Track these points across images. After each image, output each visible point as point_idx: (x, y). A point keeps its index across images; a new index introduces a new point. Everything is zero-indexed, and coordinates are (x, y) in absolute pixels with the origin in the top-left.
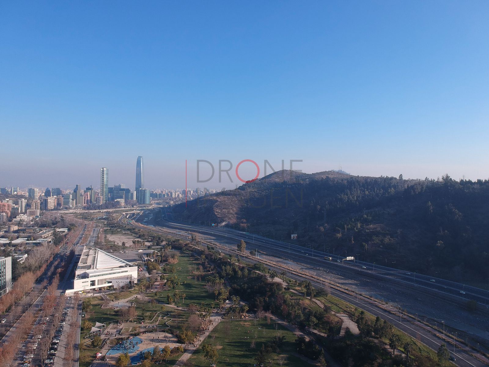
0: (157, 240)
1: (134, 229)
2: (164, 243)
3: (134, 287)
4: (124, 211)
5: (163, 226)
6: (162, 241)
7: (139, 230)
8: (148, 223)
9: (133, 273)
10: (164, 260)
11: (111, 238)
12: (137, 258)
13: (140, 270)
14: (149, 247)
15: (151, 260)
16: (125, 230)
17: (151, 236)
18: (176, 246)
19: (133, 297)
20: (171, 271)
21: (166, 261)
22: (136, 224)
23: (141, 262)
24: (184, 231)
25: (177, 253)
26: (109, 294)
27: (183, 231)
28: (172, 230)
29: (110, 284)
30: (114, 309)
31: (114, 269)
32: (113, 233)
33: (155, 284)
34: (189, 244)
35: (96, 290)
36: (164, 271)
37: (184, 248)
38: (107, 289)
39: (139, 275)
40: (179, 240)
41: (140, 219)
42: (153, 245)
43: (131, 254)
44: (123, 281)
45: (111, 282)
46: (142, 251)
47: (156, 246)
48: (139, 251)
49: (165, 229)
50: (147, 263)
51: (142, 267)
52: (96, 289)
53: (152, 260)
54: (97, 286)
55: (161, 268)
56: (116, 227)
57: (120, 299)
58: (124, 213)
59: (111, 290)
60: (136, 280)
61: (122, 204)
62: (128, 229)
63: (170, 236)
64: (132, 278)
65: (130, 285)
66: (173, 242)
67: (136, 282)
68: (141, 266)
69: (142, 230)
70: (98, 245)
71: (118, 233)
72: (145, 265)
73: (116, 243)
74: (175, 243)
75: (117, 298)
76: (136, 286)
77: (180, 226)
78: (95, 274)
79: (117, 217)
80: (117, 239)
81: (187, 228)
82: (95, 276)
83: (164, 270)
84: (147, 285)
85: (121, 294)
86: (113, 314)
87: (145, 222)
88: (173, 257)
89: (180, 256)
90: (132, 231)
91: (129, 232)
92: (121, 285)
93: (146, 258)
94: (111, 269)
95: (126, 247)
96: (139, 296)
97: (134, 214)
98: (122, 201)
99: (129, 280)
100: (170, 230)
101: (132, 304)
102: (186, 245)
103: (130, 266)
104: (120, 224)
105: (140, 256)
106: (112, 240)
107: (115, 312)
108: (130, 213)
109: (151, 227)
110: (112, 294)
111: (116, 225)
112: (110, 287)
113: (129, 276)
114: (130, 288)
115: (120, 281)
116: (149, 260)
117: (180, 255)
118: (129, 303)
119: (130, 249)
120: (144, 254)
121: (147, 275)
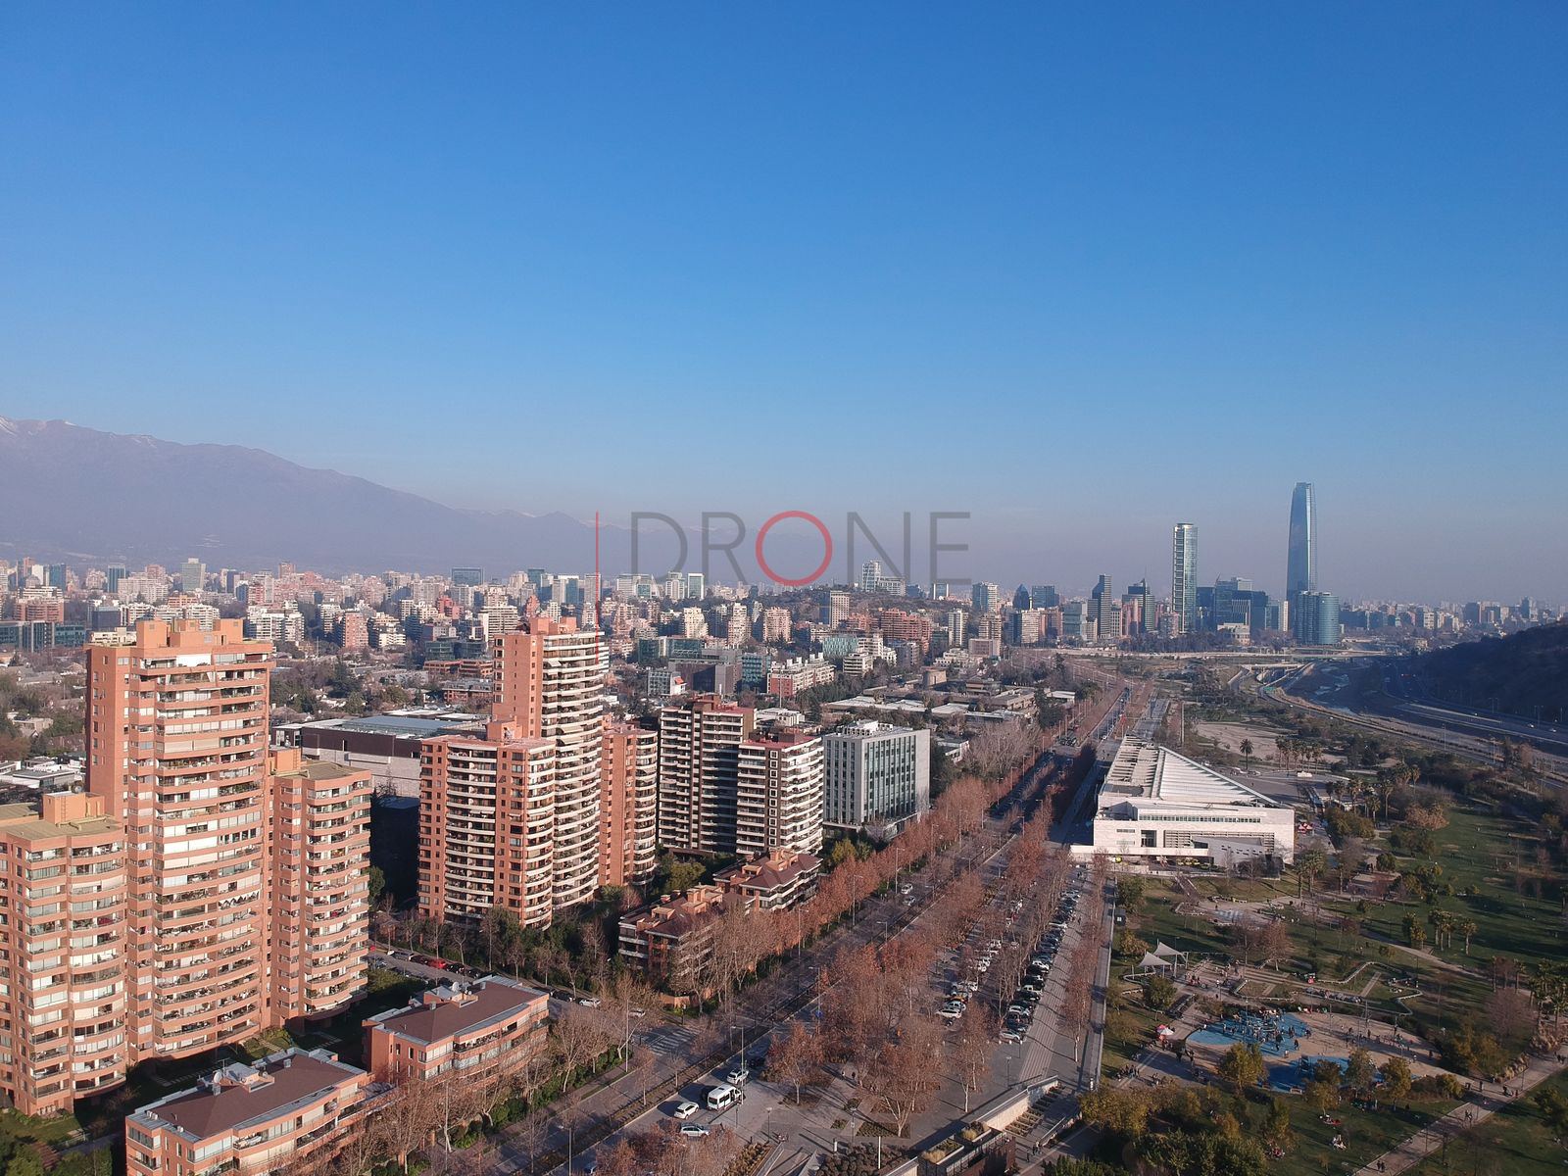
0: (1367, 752)
1: (1281, 712)
2: (1390, 763)
3: (1284, 873)
4: (1246, 661)
5: (1387, 712)
6: (1384, 756)
7: (1299, 716)
8: (1331, 700)
9: (1281, 829)
10: (1391, 812)
11: (1205, 730)
12: (1293, 792)
13: (1301, 827)
14: (1335, 769)
15: (1343, 807)
16: (1250, 712)
17: (1341, 739)
18: (1436, 772)
19: (1281, 901)
20: (1420, 849)
21: (1401, 816)
22: (1291, 698)
23: (1308, 806)
24: (1470, 737)
25: (1444, 795)
26: (1200, 879)
27: (1466, 736)
28: (1423, 729)
29: (1202, 852)
30: (1216, 921)
31: (1214, 806)
32: (1210, 717)
33: (1356, 878)
34: (1490, 774)
35: (1159, 862)
36: (1393, 846)
37: (1473, 786)
38: (1193, 866)
39: (1297, 844)
40: (1449, 757)
41: (1302, 687)
42: (1352, 765)
44: (1245, 847)
45: (1204, 846)
46: (1310, 775)
47: (1360, 768)
48: (1299, 775)
49: (1394, 724)
50: (1330, 812)
51: (1308, 823)
52: (1158, 859)
53: (1348, 808)
54: (1159, 851)
55: (1381, 835)
56: (1219, 701)
57: (1234, 900)
58: (1249, 667)
59: (1207, 870)
60: (1289, 855)
61: (1240, 640)
62: (1263, 712)
63: (1415, 745)
64: (1276, 846)
65: (1265, 866)
66: (1426, 762)
67: (1288, 860)
68: (1305, 818)
69: (1308, 716)
70: (1163, 738)
71: (1226, 718)
72: (1321, 817)
73: (1221, 746)
74: (1436, 765)
75: (1223, 893)
76: (1289, 872)
77: (1455, 717)
78: (1154, 812)
79: (1227, 676)
80: (1227, 735)
81: (1482, 727)
82: (1155, 818)
83: (1394, 841)
84: (1327, 875)
85: (1237, 884)
86: (1211, 934)
87: (1321, 698)
88: (1427, 804)
89: (1453, 810)
90: (1274, 715)
91: (1265, 720)
92: (1238, 859)
93: (1324, 798)
94: (1205, 805)
95: (1255, 761)
96: (1297, 902)
97: (1280, 672)
98: (1242, 631)
99: (1264, 850)
100: (1415, 728)
101: (1274, 921)
102: (1481, 776)
103: (1268, 806)
104: (1233, 694)
105: (1305, 788)
106: (1208, 736)
107: (1218, 929)
108: (1267, 669)
109: (1345, 713)
110: (1208, 879)
111: (1220, 695)
112: (1201, 859)
113: (1266, 838)
114: (1266, 874)
115: (1235, 846)
116: (1338, 805)
117: (1454, 805)
118: (1263, 916)
119: (1269, 767)
120: (1318, 785)
121: (1331, 850)
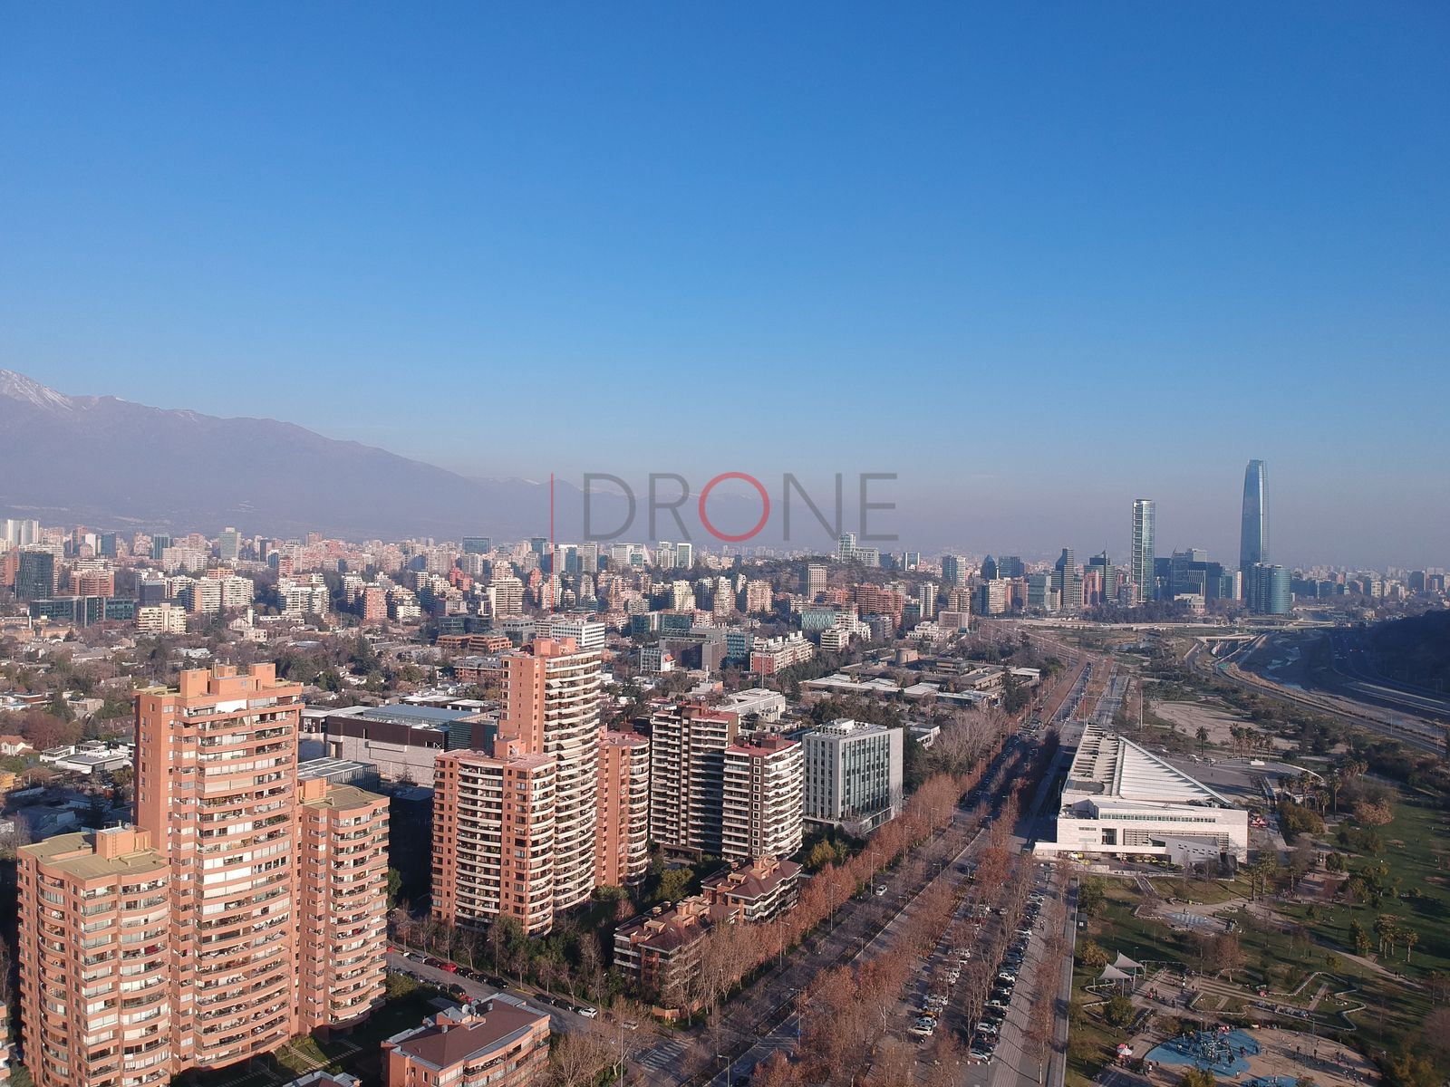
0: (1315, 737)
1: (1235, 691)
2: (1340, 749)
3: (1238, 873)
4: (1202, 632)
5: (1336, 690)
6: (1333, 742)
7: (1253, 697)
8: (1283, 676)
9: (1235, 829)
10: (1341, 804)
11: (1163, 710)
12: (1246, 784)
13: (1254, 822)
14: (1288, 756)
15: (1294, 800)
16: (1205, 690)
17: (1292, 721)
18: (1385, 763)
19: (1233, 904)
20: (1367, 847)
21: (1350, 809)
22: (1244, 675)
23: (1261, 798)
24: (1414, 717)
25: (1391, 790)
26: (1158, 879)
27: (1410, 716)
28: (1370, 709)
29: (1160, 850)
30: (1173, 926)
31: (1172, 805)
32: (1168, 696)
33: (1307, 877)
34: (1433, 763)
35: (1119, 859)
36: (1341, 843)
37: (1417, 776)
38: (1151, 863)
39: (1251, 840)
40: (1395, 746)
41: (1255, 661)
42: (1303, 751)
43: (1227, 767)
44: (1200, 847)
45: (1162, 844)
46: (1262, 763)
47: (1310, 755)
48: (1253, 763)
49: (1344, 704)
50: (1281, 805)
51: (1261, 817)
52: (1118, 856)
53: (1299, 800)
54: (1120, 848)
55: (1331, 829)
56: (1177, 678)
57: (1191, 902)
58: (1204, 639)
59: (1164, 869)
60: (1242, 854)
61: (1195, 610)
62: (1217, 691)
63: (1362, 730)
64: (1230, 845)
65: (1221, 865)
66: (1373, 750)
67: (1242, 858)
68: (1258, 812)
69: (1261, 696)
70: (1125, 727)
71: (1183, 697)
72: (1273, 809)
73: (1177, 729)
74: (1383, 754)
75: (1180, 896)
76: (1243, 872)
77: (1402, 697)
78: (1114, 811)
79: (1182, 650)
80: (1184, 717)
81: (1426, 708)
82: (1115, 817)
83: (1342, 838)
84: (1278, 875)
85: (1194, 885)
86: (1168, 940)
87: (1273, 673)
88: (1374, 799)
89: (1399, 801)
90: (1229, 696)
91: (1218, 699)
92: (1195, 858)
93: (1276, 790)
94: (1163, 805)
95: (1211, 746)
96: (1252, 907)
97: (1234, 644)
98: (1197, 601)
99: (1218, 850)
100: (1363, 707)
101: (1228, 926)
102: (1424, 766)
103: (1223, 806)
104: (1189, 672)
105: (1258, 780)
106: (1166, 717)
107: (1174, 936)
108: (1221, 640)
109: (1295, 691)
110: (1166, 880)
111: (1177, 672)
112: (1159, 857)
113: (1220, 837)
114: (1221, 874)
115: (1191, 845)
116: (1289, 797)
117: (1400, 796)
118: (1217, 920)
119: (1223, 753)
120: (1272, 775)
121: (1281, 844)
